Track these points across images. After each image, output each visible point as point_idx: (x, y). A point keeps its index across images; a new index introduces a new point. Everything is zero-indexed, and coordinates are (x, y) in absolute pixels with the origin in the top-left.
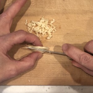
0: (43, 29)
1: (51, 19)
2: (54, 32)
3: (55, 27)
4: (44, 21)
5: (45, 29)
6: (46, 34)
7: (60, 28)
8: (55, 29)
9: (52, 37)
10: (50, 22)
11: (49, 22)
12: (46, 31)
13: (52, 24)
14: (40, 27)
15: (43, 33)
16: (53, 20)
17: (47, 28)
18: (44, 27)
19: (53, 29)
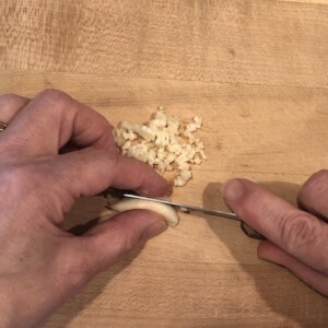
0: (161, 150)
1: (189, 116)
2: (197, 160)
3: (201, 145)
4: (164, 123)
5: (166, 149)
6: (170, 168)
7: (219, 147)
8: (202, 152)
9: (191, 178)
10: (185, 128)
11: (183, 127)
12: (171, 158)
13: (193, 132)
14: (151, 145)
15: (162, 166)
16: (196, 119)
17: (175, 147)
18: (164, 144)
19: (194, 152)
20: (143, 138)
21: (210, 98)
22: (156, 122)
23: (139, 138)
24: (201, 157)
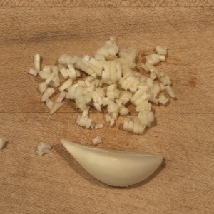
0: (112, 87)
2: (163, 100)
3: (166, 80)
4: (113, 51)
5: (119, 87)
6: (124, 111)
7: (193, 83)
8: (169, 89)
9: (154, 123)
12: (126, 97)
13: (155, 65)
15: (112, 108)
16: (159, 49)
17: (130, 81)
18: (114, 78)
20: (87, 75)
21: (175, 25)
22: (103, 52)
23: (83, 74)
24: (167, 95)
